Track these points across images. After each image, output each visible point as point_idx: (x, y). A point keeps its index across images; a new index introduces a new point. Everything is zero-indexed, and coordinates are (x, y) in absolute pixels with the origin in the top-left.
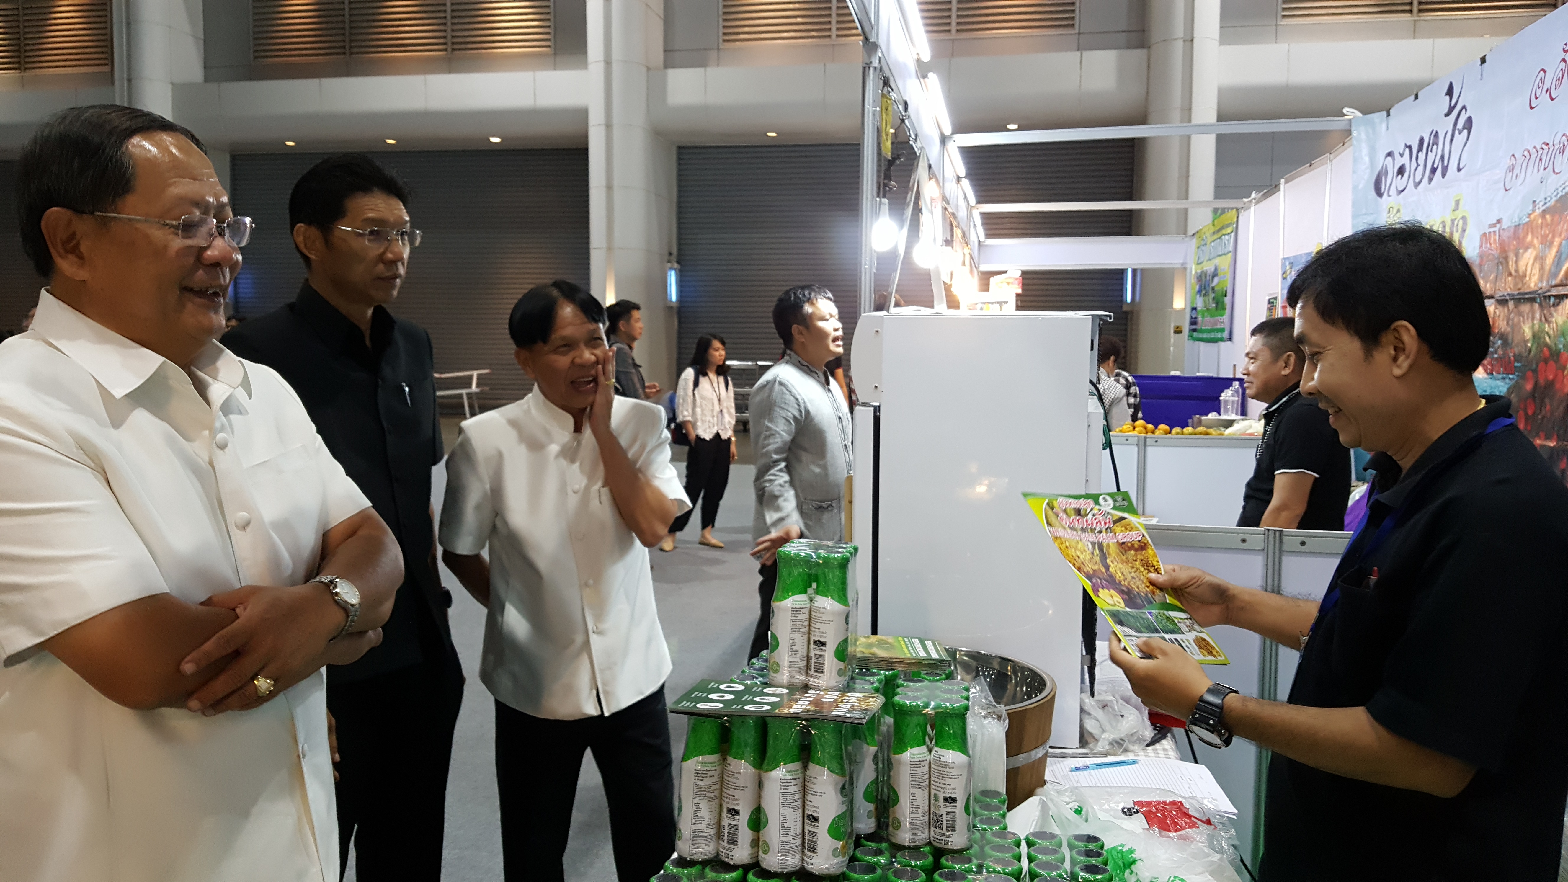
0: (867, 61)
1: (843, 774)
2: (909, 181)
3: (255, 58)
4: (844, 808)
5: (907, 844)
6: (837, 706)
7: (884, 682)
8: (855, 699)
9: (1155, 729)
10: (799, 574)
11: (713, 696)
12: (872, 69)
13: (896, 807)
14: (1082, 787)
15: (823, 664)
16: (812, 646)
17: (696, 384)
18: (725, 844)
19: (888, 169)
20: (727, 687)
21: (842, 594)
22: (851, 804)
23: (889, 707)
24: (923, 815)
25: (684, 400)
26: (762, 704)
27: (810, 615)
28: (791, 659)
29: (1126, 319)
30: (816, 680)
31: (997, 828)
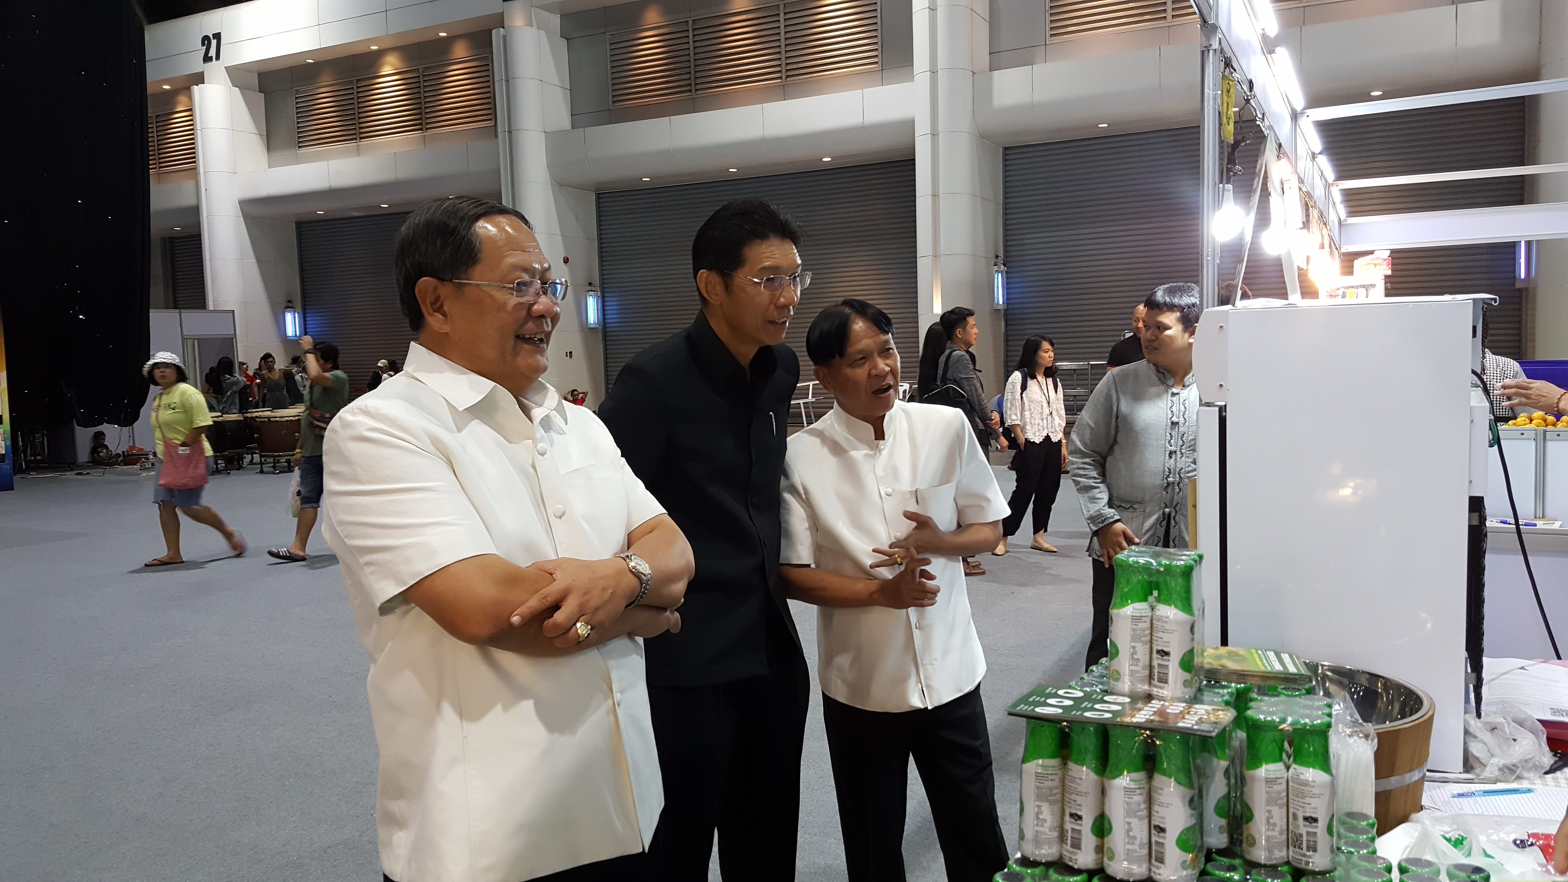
0: (1206, 44)
1: (1191, 786)
2: (1255, 167)
3: (614, 102)
4: (1193, 821)
5: (1263, 862)
6: (1183, 718)
7: (1235, 696)
8: (1203, 712)
9: (1555, 755)
10: (1139, 582)
11: (1051, 701)
12: (1211, 52)
13: (1250, 824)
14: (1466, 814)
15: (1167, 674)
16: (1155, 655)
17: (1024, 387)
18: (1069, 847)
19: (1231, 154)
20: (1065, 693)
21: (1186, 602)
22: (1200, 817)
23: (1240, 721)
24: (1281, 833)
25: (1012, 404)
26: (1102, 712)
27: (1152, 623)
28: (1132, 668)
29: (1520, 297)
30: (1160, 691)
31: (1365, 851)
